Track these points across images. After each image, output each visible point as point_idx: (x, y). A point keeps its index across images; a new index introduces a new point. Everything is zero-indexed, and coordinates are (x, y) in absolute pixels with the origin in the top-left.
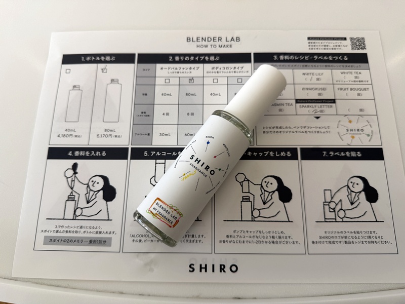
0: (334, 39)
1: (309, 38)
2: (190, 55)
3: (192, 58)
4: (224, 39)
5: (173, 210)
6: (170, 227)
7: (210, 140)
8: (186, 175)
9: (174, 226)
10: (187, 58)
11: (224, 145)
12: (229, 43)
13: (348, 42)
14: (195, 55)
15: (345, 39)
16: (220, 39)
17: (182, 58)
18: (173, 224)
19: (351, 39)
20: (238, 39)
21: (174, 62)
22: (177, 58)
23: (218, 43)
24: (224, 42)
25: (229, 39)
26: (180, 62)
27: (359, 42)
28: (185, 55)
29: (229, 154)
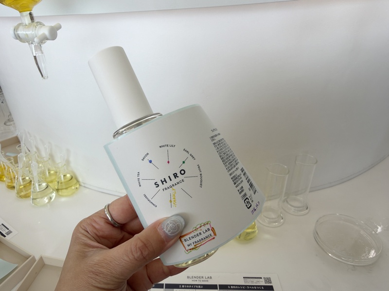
0: (256, 278)
1: (244, 278)
2: (189, 285)
3: (190, 286)
4: (204, 278)
5: (200, 229)
6: (214, 238)
7: (149, 158)
8: (172, 200)
9: (215, 234)
10: (188, 286)
11: (160, 147)
12: (207, 279)
13: (263, 280)
14: (191, 285)
15: (261, 278)
16: (202, 277)
17: (185, 286)
18: (212, 234)
19: (264, 278)
20: (211, 278)
21: (182, 288)
22: (183, 286)
23: (201, 279)
24: (204, 279)
25: (207, 277)
26: (184, 288)
27: (268, 280)
28: (187, 285)
29: (172, 146)
